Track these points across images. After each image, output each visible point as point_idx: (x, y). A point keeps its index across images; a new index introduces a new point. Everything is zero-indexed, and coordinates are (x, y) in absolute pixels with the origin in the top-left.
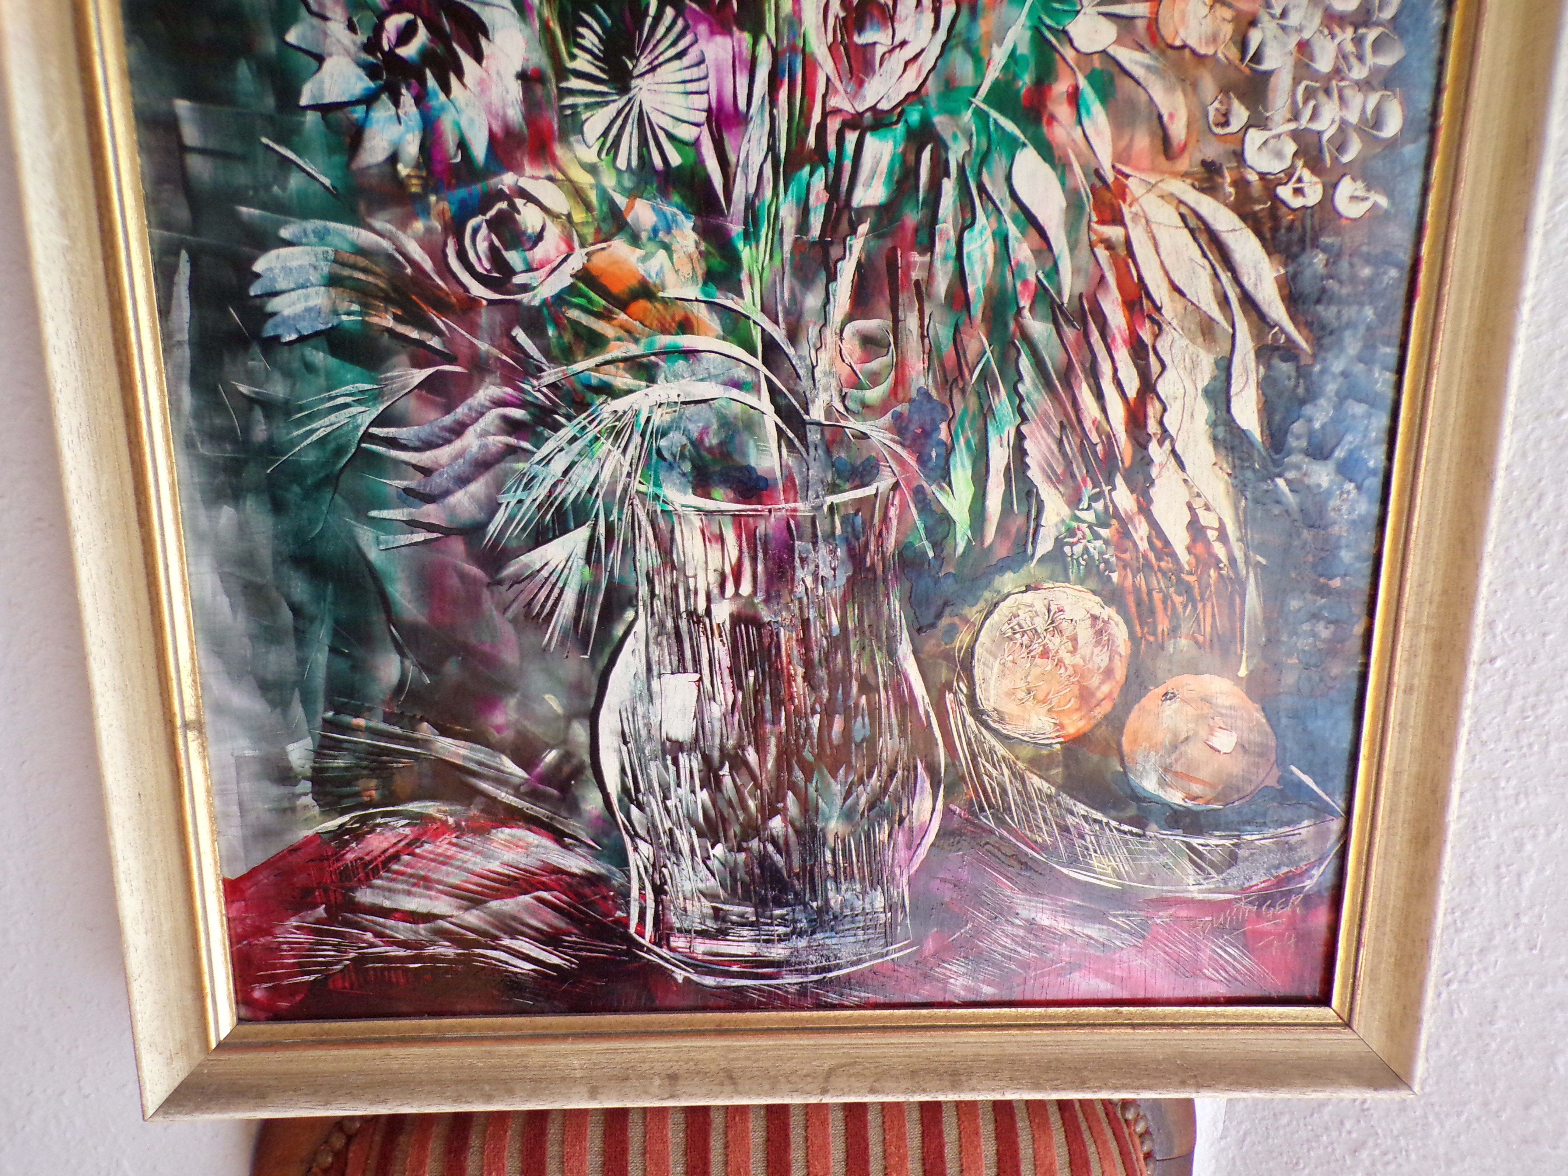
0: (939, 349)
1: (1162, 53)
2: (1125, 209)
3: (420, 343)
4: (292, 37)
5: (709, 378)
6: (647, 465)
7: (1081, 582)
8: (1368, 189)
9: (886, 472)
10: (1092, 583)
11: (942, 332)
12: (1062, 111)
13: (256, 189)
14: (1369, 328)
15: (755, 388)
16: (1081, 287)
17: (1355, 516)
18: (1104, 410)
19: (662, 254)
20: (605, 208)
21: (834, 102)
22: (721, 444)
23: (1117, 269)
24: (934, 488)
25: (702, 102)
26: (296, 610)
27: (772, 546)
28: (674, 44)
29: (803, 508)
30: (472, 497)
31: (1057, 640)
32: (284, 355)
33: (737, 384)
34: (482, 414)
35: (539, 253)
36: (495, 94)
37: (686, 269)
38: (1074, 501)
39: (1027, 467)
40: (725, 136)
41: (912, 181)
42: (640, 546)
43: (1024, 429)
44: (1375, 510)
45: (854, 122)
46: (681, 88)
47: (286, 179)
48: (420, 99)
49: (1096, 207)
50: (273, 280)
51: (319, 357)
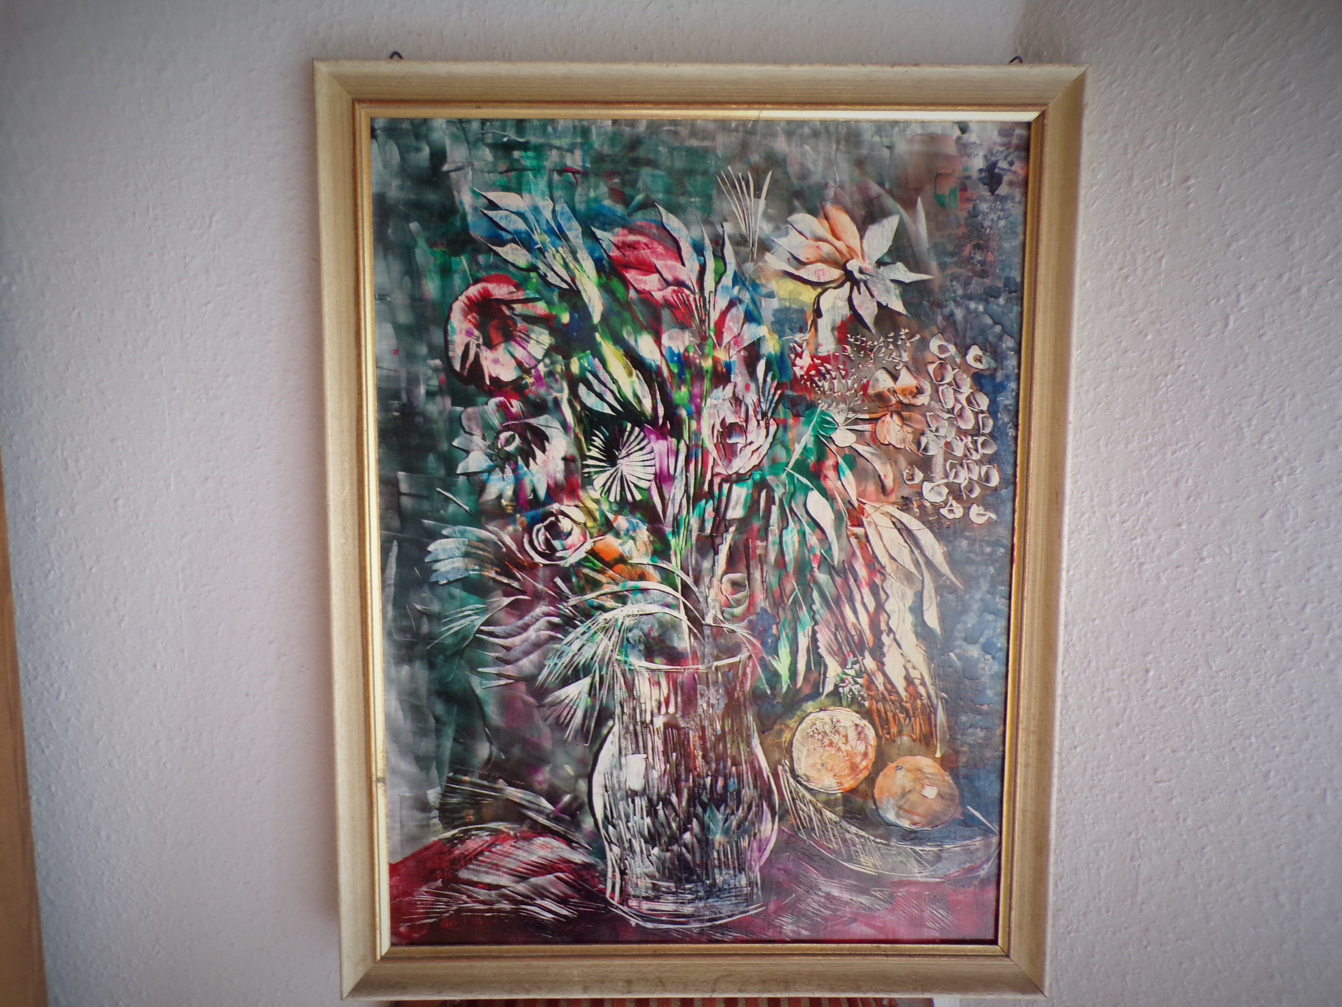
0: (771, 587)
1: (879, 447)
2: (864, 519)
3: (508, 585)
4: (455, 443)
5: (654, 602)
6: (622, 646)
7: (849, 706)
8: (986, 510)
9: (745, 650)
10: (855, 707)
11: (773, 580)
12: (831, 474)
13: (432, 512)
14: (992, 577)
15: (677, 607)
16: (843, 557)
17: (992, 672)
18: (857, 618)
19: (631, 541)
20: (603, 519)
21: (717, 470)
22: (660, 635)
23: (862, 548)
24: (770, 658)
25: (652, 470)
26: (437, 719)
27: (685, 688)
28: (639, 444)
29: (702, 668)
30: (531, 661)
31: (837, 737)
32: (440, 590)
33: (668, 606)
34: (538, 620)
35: (569, 541)
36: (551, 467)
37: (643, 549)
38: (843, 664)
39: (818, 648)
40: (664, 486)
41: (756, 506)
42: (617, 687)
43: (816, 628)
44: (1003, 669)
45: (727, 479)
46: (642, 464)
47: (447, 507)
48: (515, 471)
49: (850, 519)
50: (437, 554)
51: (457, 592)
